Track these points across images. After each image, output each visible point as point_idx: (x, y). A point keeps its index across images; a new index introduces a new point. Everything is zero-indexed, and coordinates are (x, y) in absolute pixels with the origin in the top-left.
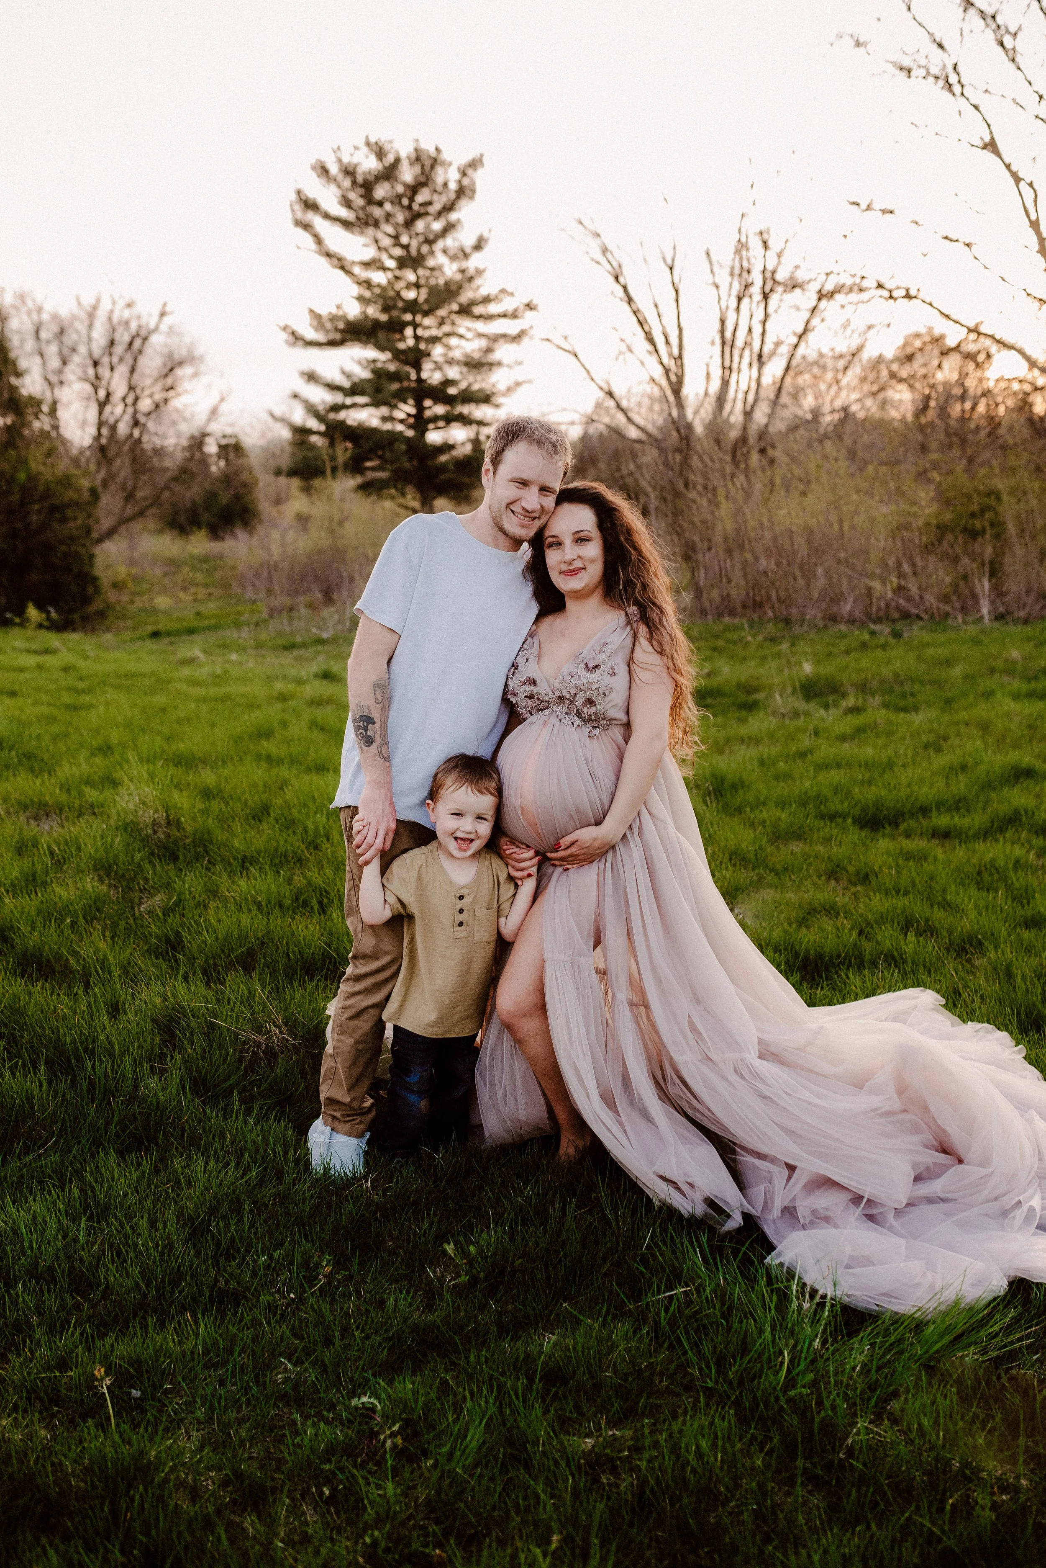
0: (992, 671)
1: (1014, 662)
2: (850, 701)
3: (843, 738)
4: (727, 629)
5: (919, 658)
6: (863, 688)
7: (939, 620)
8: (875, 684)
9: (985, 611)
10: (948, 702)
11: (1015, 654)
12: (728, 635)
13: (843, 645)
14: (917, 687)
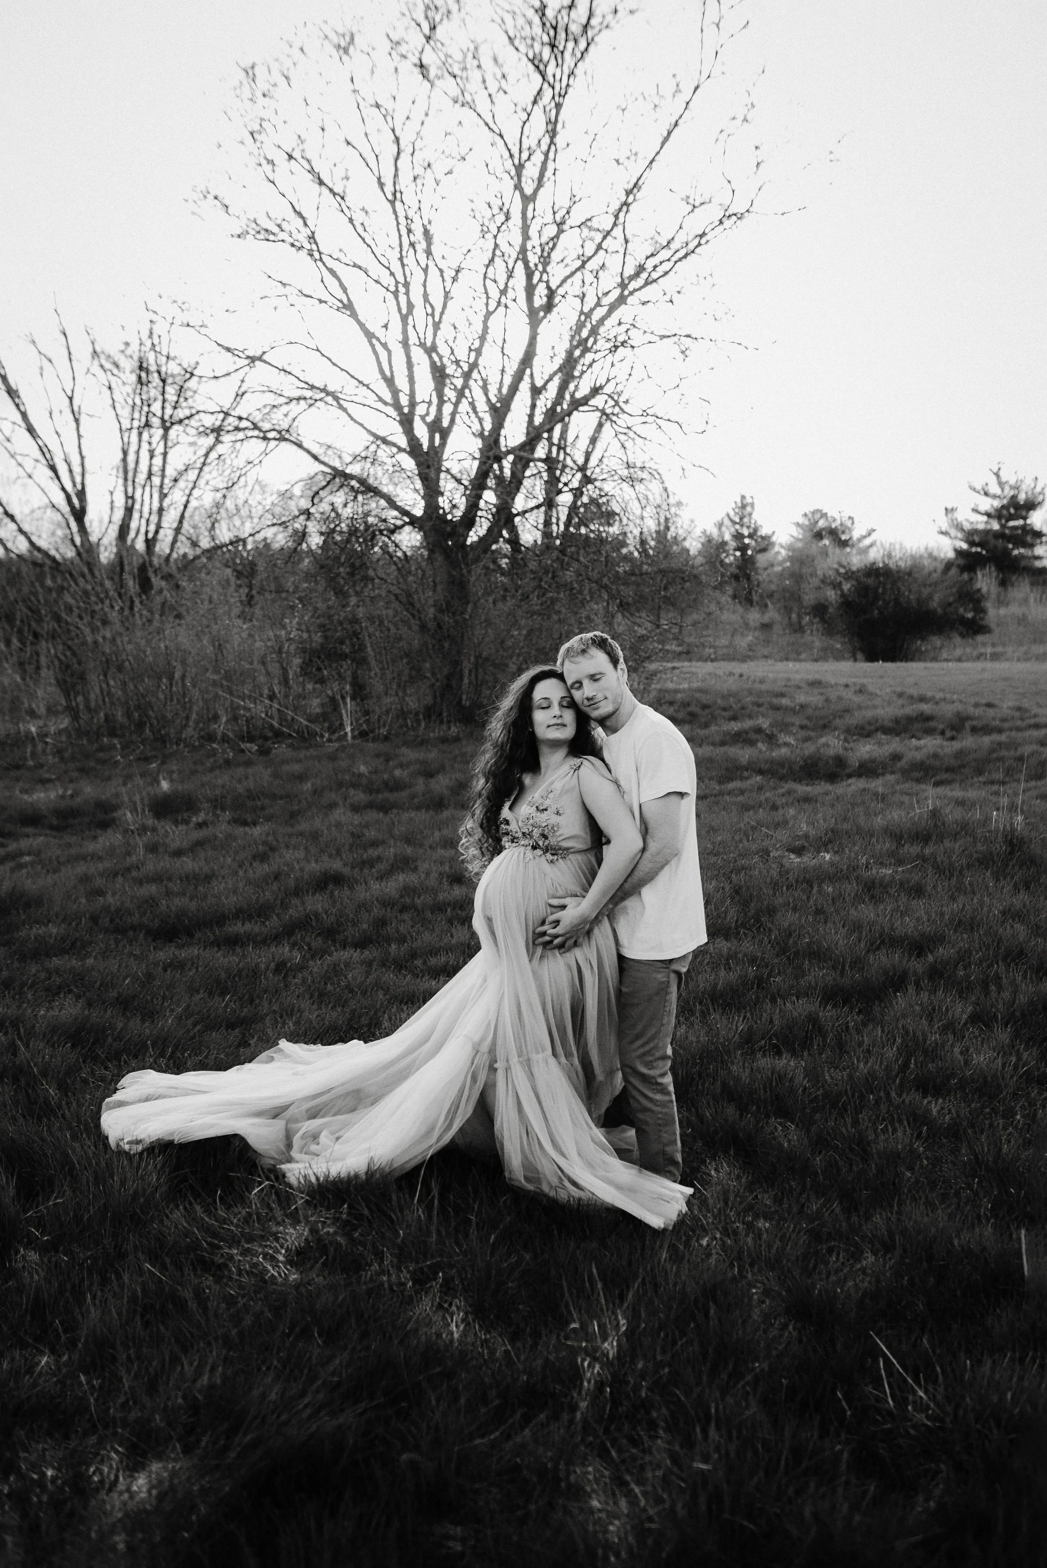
0: (340, 785)
1: (360, 775)
2: (201, 817)
3: (178, 853)
4: (102, 749)
5: (276, 775)
6: (218, 804)
7: (306, 738)
8: (229, 801)
9: (348, 729)
10: (293, 815)
11: (363, 769)
12: (101, 755)
13: (209, 764)
14: (267, 802)
